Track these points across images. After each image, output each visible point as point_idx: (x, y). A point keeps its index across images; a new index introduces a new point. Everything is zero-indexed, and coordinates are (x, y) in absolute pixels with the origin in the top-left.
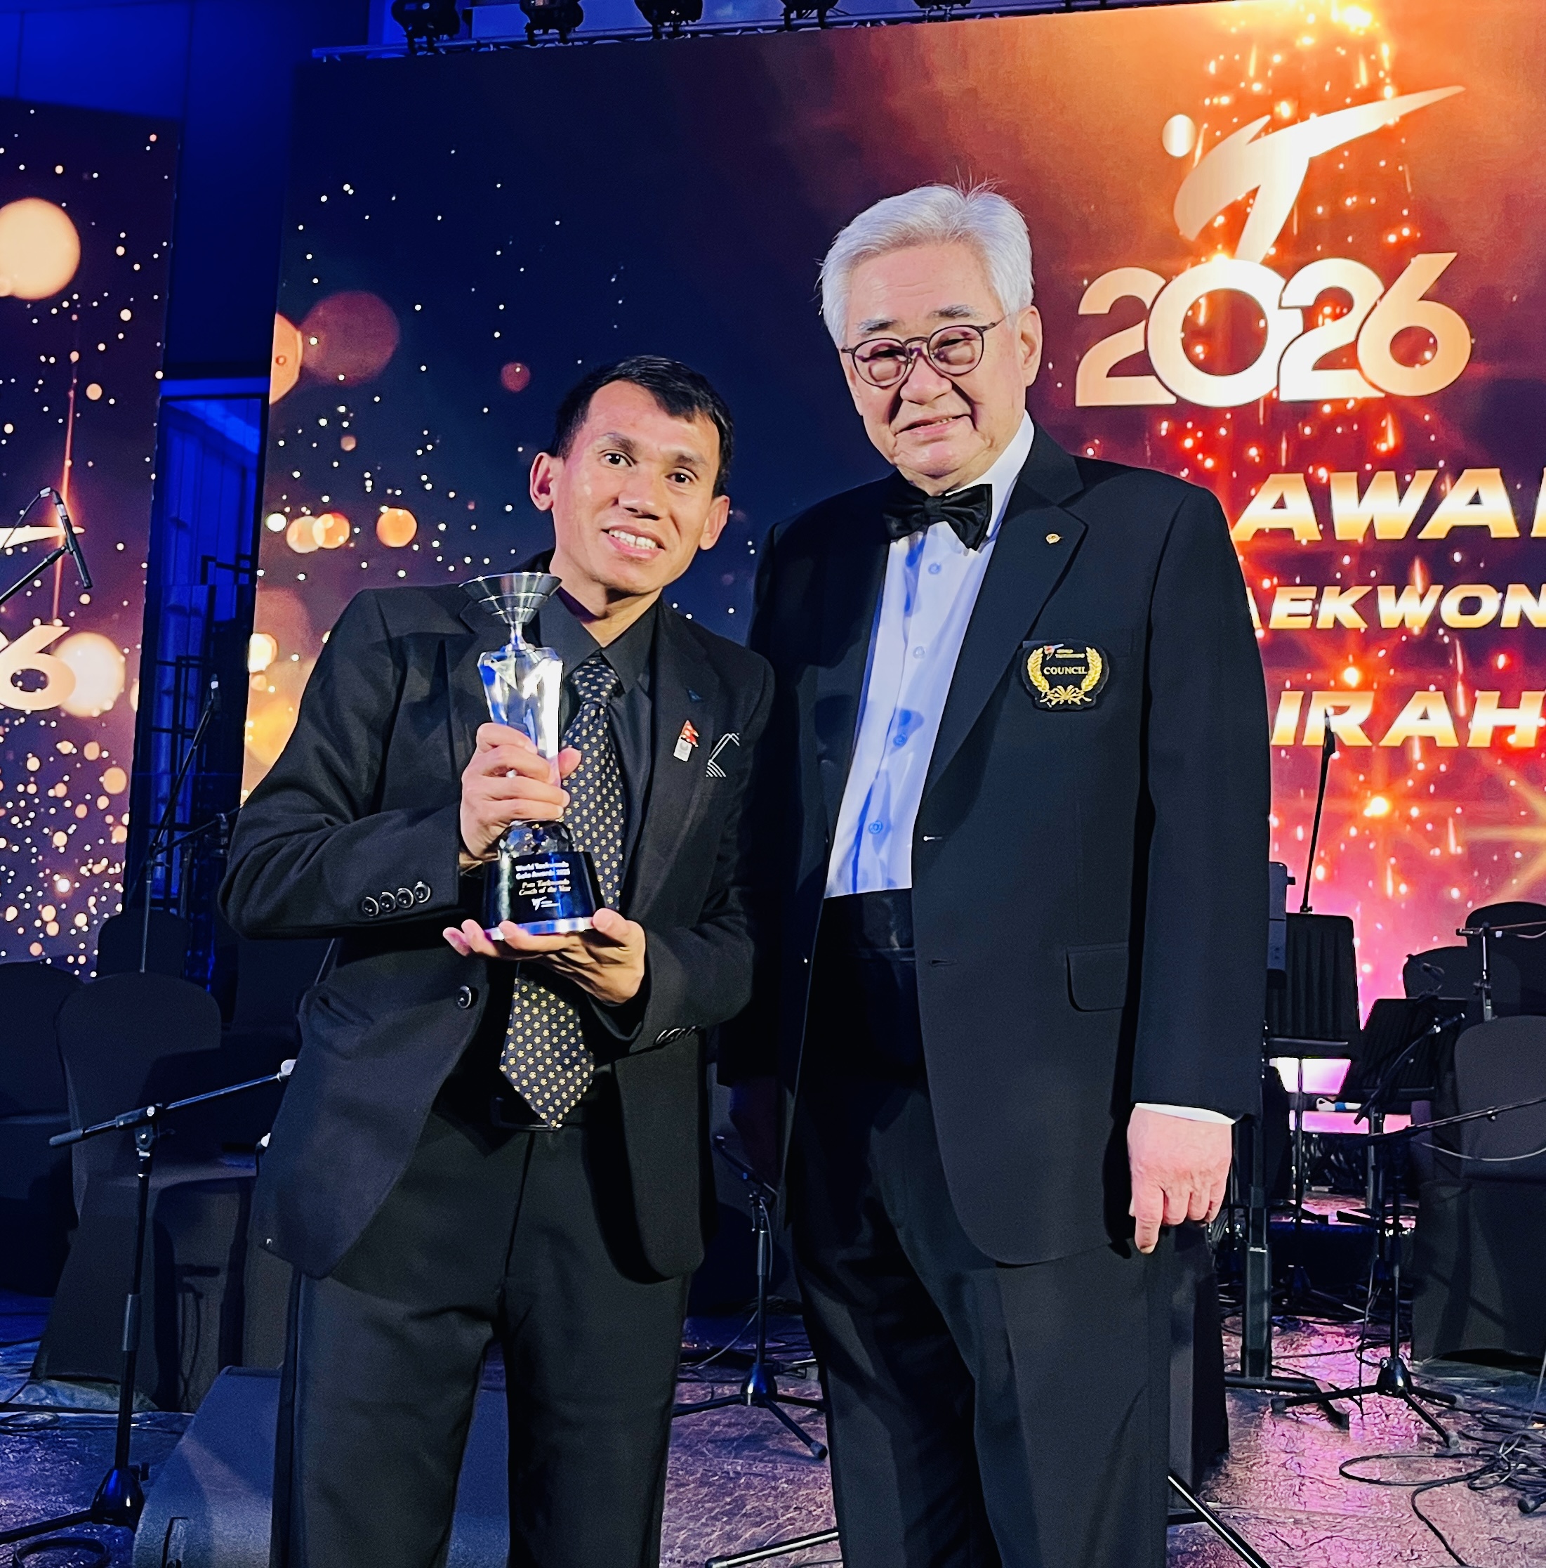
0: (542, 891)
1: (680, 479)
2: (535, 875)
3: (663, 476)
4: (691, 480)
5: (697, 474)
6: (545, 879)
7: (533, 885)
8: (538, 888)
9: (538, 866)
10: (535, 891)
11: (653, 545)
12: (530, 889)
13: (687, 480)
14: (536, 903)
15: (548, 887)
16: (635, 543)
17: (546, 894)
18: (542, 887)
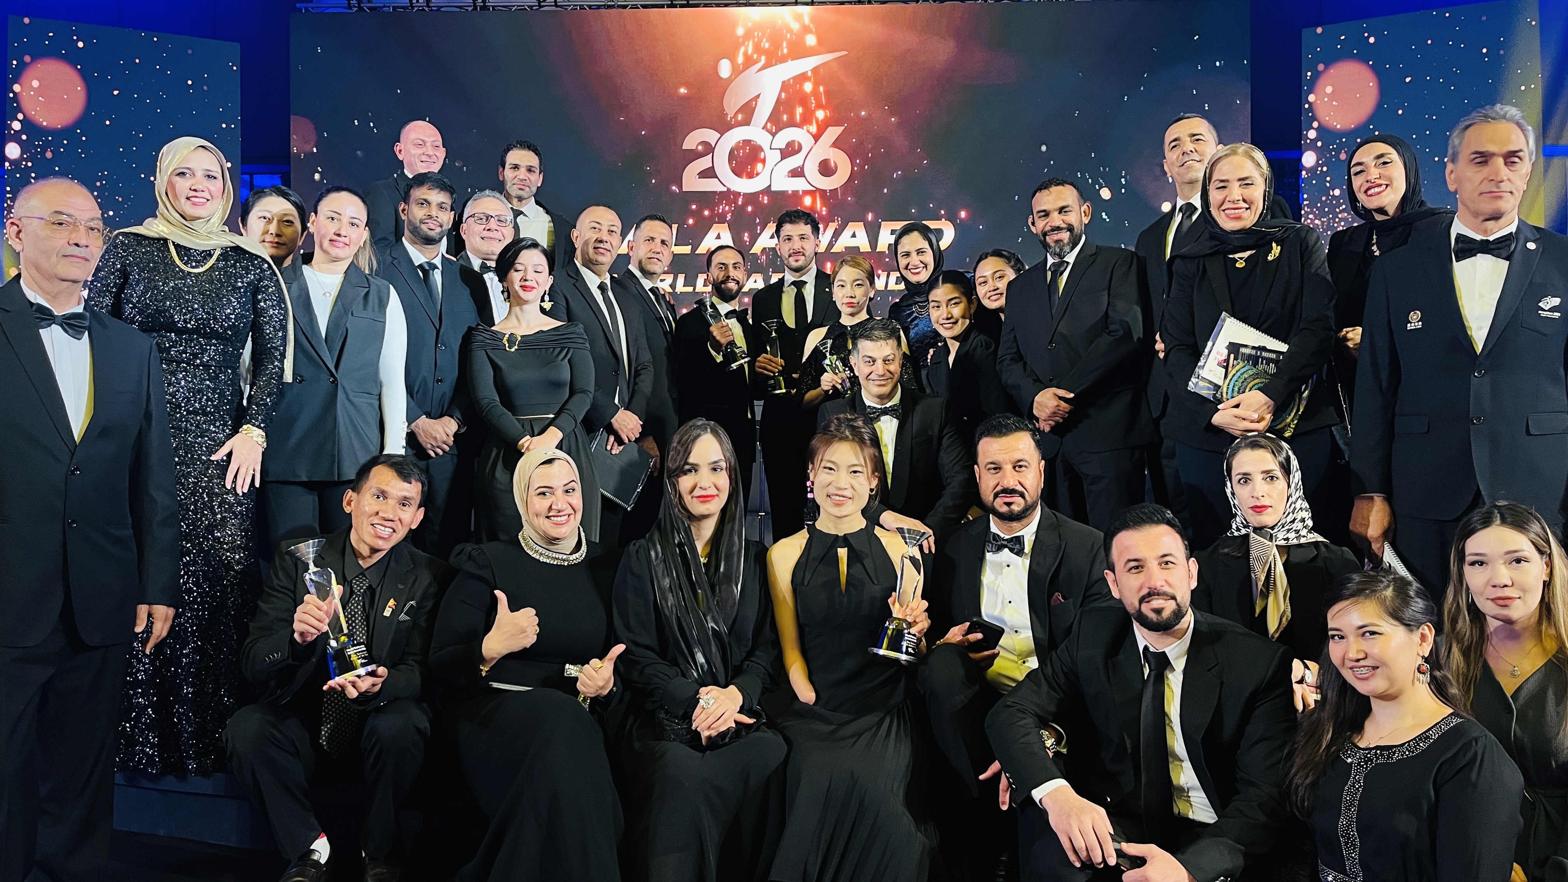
3: (397, 504)
4: (408, 505)
16: (383, 530)
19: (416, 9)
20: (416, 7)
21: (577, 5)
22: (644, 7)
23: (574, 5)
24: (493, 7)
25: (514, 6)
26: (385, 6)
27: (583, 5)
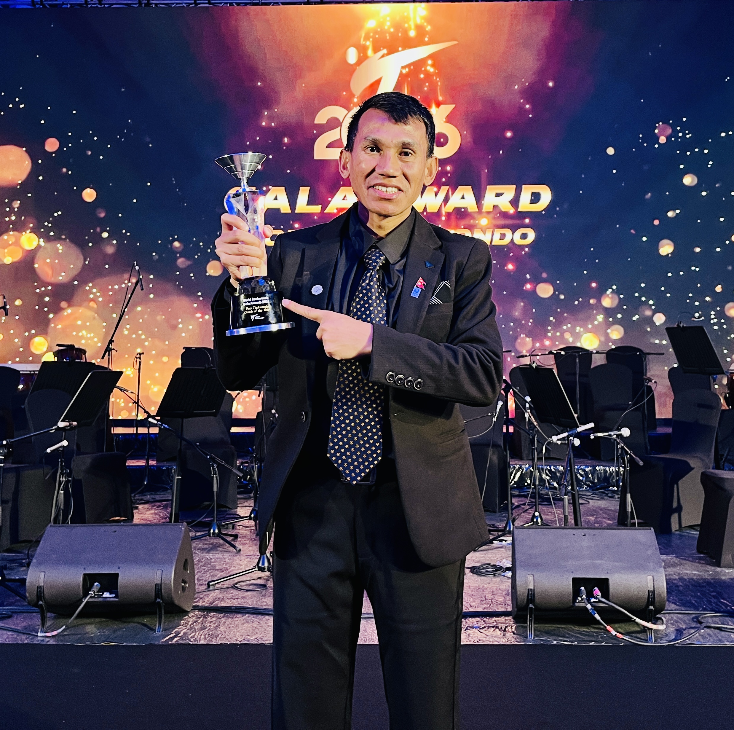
0: (255, 311)
1: (406, 154)
2: (252, 303)
3: (397, 154)
4: (411, 154)
5: (414, 150)
6: (257, 305)
7: (251, 308)
8: (253, 310)
9: (253, 299)
10: (252, 312)
11: (396, 190)
12: (250, 310)
13: (410, 155)
14: (252, 317)
15: (258, 309)
16: (387, 192)
17: (257, 313)
18: (255, 310)
19: (89, 6)
20: (90, 4)
21: (227, 3)
22: (284, 4)
23: (225, 3)
24: (156, 4)
25: (173, 4)
26: (63, 4)
27: (232, 3)
